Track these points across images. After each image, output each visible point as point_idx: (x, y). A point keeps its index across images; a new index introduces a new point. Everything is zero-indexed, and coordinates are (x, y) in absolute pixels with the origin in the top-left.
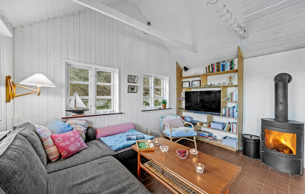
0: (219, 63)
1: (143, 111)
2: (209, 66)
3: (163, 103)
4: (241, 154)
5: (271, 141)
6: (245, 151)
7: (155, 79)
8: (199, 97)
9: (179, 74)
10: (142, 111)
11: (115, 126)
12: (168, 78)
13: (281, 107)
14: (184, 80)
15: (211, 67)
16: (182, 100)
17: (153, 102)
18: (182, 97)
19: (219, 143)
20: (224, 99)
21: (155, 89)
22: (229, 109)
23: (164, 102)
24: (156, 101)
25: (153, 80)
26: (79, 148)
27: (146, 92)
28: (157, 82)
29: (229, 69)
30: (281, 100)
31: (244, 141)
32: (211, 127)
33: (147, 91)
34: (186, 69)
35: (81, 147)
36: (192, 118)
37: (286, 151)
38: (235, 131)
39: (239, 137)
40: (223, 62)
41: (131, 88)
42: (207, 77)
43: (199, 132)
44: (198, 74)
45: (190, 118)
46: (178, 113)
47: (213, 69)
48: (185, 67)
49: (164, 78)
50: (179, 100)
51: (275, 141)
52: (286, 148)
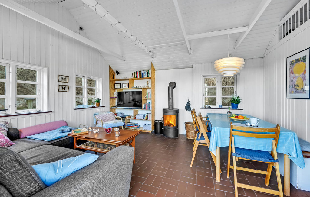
0: (140, 71)
1: (76, 109)
2: (134, 73)
3: (96, 102)
4: (154, 133)
5: (166, 122)
6: (156, 132)
7: (88, 79)
8: (131, 97)
9: (112, 76)
10: (74, 109)
11: (44, 124)
12: (101, 79)
13: (171, 101)
14: (116, 82)
15: (135, 73)
16: (115, 99)
17: (86, 101)
18: (114, 96)
19: (141, 129)
20: (144, 98)
21: (89, 89)
22: (147, 105)
23: (98, 100)
24: (89, 101)
25: (86, 81)
26: (5, 144)
27: (79, 92)
28: (91, 82)
29: (147, 77)
30: (171, 97)
31: (155, 124)
32: (136, 118)
33: (79, 90)
34: (118, 73)
35: (7, 143)
36: (123, 114)
37: (172, 126)
38: (150, 119)
39: (152, 122)
40: (143, 71)
41: (62, 87)
42: (134, 81)
43: (128, 124)
44: (127, 78)
45: (121, 113)
46: (112, 110)
47: (137, 75)
48: (117, 71)
49: (98, 79)
50: (112, 99)
51: (168, 122)
52: (172, 125)
